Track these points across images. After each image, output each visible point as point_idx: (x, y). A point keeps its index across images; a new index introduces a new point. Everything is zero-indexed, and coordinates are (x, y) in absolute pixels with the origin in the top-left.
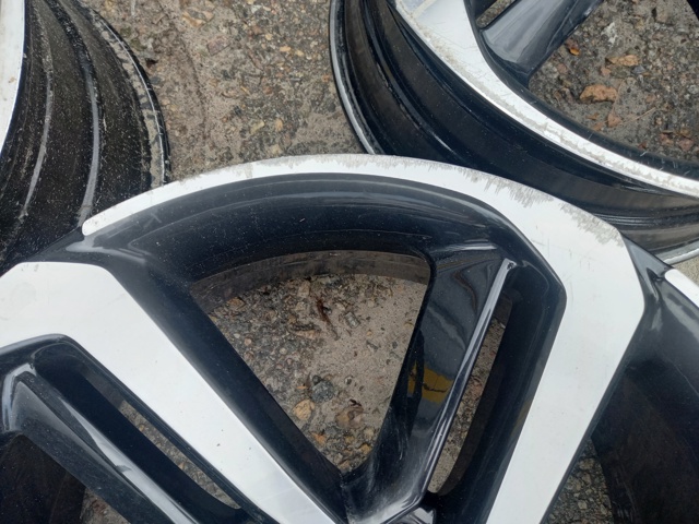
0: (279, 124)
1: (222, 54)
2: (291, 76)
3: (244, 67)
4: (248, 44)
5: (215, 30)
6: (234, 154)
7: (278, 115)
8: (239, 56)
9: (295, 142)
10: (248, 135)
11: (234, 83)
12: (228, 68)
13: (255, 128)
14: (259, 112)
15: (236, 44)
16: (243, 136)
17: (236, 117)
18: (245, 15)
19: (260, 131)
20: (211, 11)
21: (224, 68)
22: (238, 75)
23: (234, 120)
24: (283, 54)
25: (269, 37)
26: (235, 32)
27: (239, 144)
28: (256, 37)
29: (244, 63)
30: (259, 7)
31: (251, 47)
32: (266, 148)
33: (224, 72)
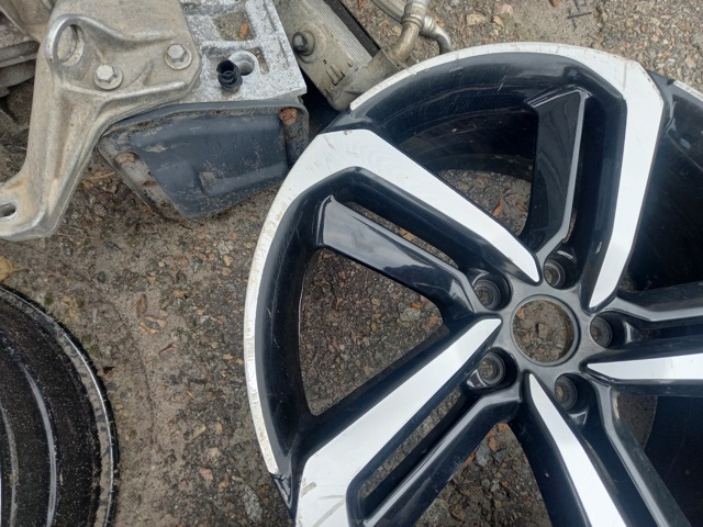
0: (219, 427)
1: (172, 359)
2: (232, 382)
3: (190, 372)
4: (196, 350)
5: (167, 337)
6: (177, 456)
7: (218, 419)
8: (187, 361)
9: (233, 442)
10: (191, 437)
11: (181, 387)
12: (176, 373)
13: (198, 432)
14: (202, 416)
15: (185, 350)
16: (186, 439)
17: (181, 420)
18: (195, 324)
19: (202, 435)
20: (164, 318)
21: (173, 372)
22: (185, 380)
23: (179, 423)
24: (226, 361)
25: (214, 345)
26: (185, 339)
27: (182, 447)
28: (203, 345)
29: (191, 368)
30: (207, 317)
31: (198, 353)
32: (206, 450)
33: (173, 376)
